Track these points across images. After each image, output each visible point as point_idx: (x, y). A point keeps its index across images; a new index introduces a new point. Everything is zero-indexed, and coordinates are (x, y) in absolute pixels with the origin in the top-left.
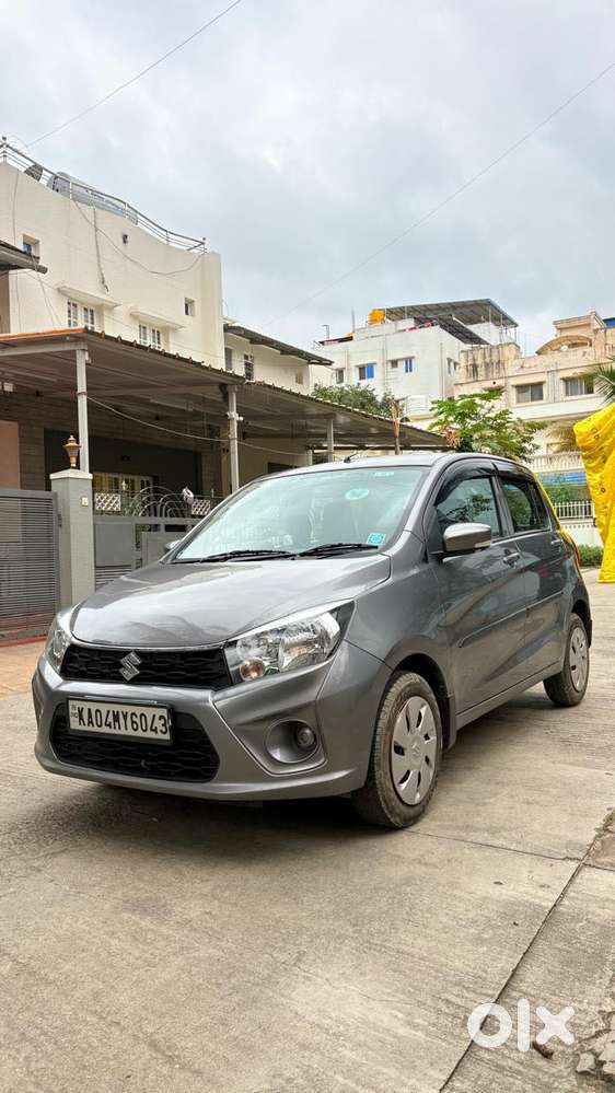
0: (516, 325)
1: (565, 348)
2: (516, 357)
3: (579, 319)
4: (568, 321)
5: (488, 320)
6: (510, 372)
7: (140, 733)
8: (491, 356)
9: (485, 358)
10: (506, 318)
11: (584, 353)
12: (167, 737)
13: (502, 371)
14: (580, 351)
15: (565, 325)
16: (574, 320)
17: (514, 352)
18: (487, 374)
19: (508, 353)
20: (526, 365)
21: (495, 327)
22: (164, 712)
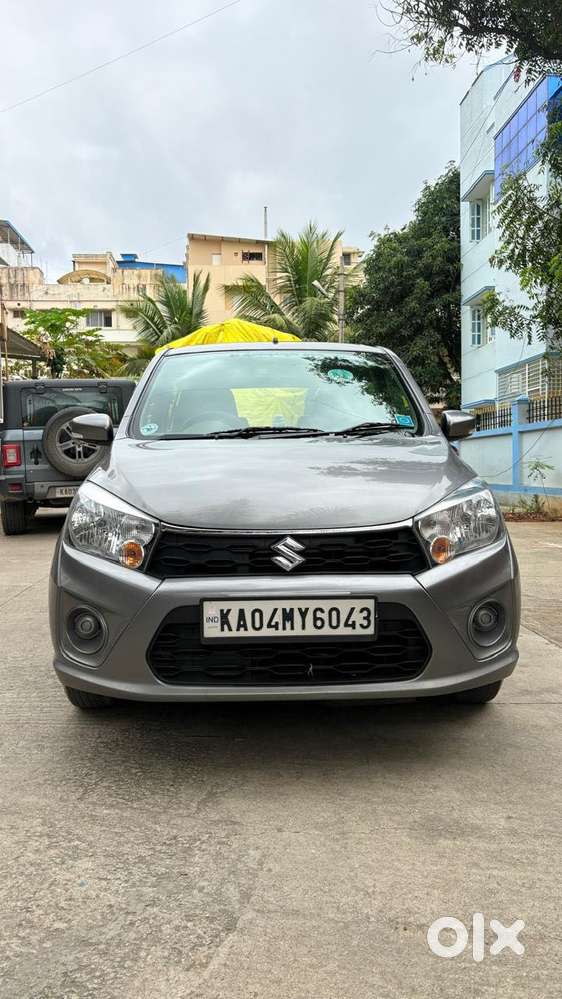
0: (33, 252)
1: (86, 281)
2: (41, 283)
3: (96, 256)
4: (86, 256)
5: (6, 242)
6: (34, 296)
7: (327, 631)
8: (15, 277)
9: (9, 277)
10: (23, 243)
11: (104, 289)
12: (370, 631)
13: (27, 295)
14: (101, 286)
15: (82, 260)
16: (92, 256)
17: (38, 276)
18: (12, 296)
19: (32, 277)
20: (50, 292)
21: (14, 250)
22: (370, 604)
